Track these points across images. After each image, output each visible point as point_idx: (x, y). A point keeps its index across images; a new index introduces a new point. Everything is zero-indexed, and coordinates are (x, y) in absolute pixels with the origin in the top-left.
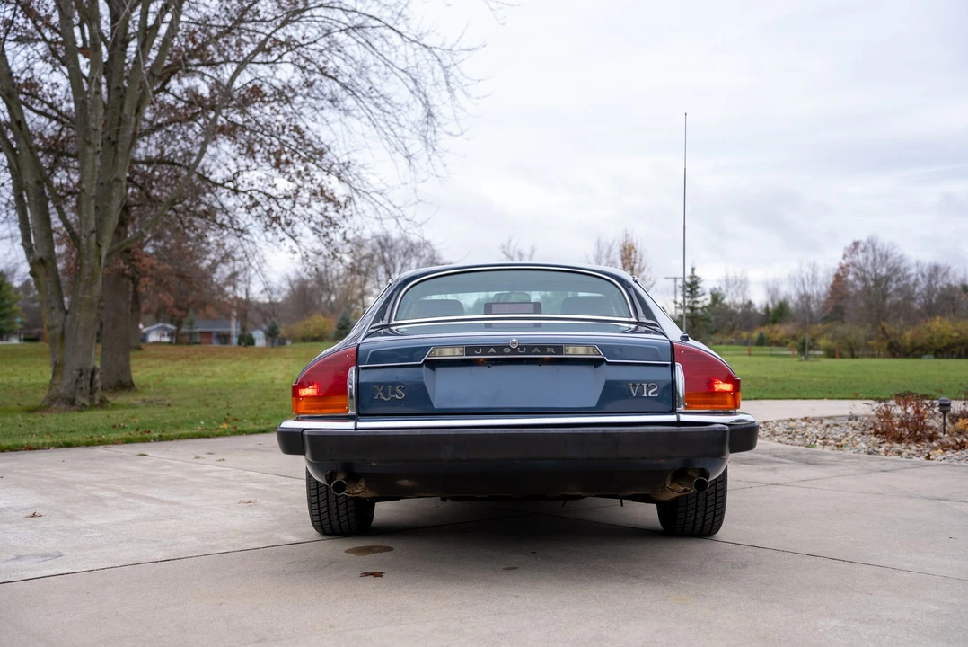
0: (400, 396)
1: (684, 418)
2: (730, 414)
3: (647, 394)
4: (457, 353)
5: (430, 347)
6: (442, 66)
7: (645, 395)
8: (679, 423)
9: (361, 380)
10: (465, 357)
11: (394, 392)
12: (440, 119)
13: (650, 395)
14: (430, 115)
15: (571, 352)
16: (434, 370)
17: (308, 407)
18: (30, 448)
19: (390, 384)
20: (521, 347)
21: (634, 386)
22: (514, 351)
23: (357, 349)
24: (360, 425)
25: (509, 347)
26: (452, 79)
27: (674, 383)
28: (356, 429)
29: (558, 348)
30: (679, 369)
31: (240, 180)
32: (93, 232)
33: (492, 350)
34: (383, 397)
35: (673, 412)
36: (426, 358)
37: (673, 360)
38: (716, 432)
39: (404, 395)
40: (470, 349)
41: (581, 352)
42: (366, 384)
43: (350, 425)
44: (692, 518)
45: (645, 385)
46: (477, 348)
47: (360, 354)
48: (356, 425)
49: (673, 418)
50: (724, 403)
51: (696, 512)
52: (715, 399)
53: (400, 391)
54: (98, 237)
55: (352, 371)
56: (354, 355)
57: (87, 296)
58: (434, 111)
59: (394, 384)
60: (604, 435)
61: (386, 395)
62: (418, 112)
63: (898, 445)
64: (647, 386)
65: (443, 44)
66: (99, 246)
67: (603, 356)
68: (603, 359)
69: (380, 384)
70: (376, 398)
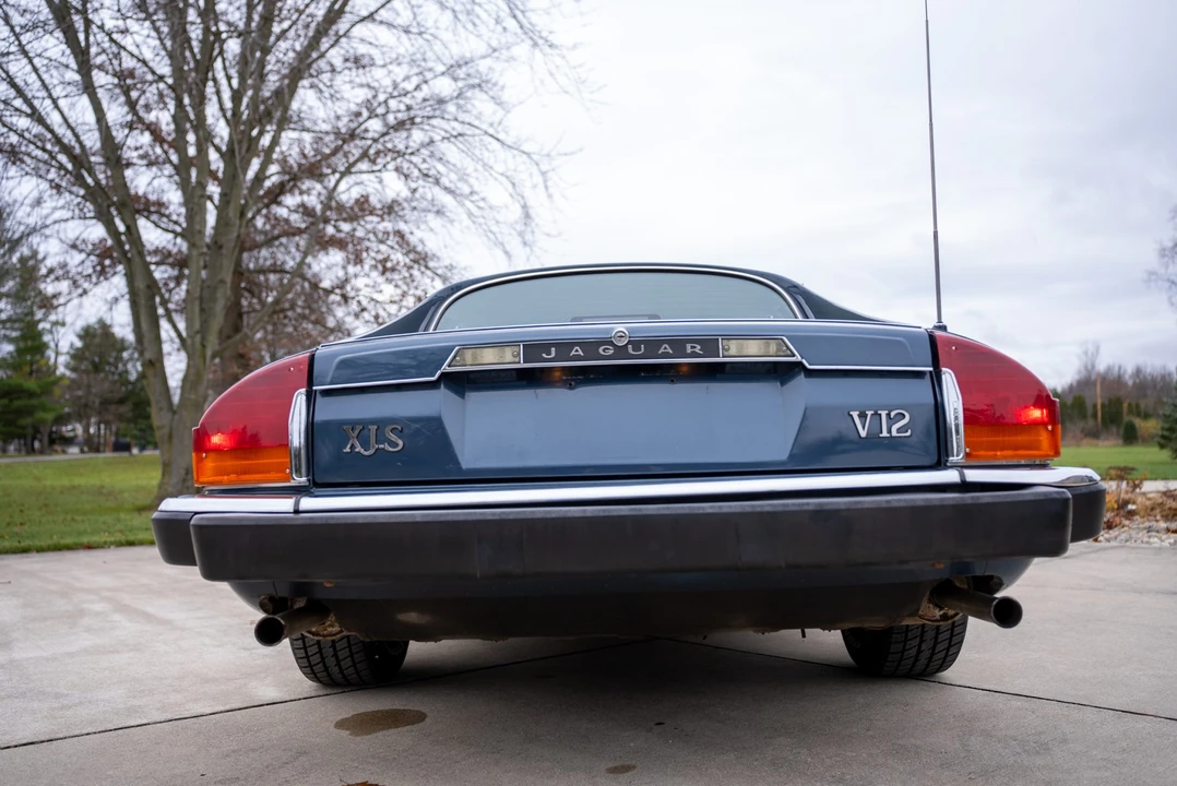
0: (395, 445)
1: (973, 476)
2: (1044, 466)
3: (889, 431)
4: (510, 359)
5: (452, 348)
6: (540, 170)
7: (885, 434)
8: (964, 486)
9: (319, 417)
10: (523, 365)
11: (382, 438)
12: (537, 220)
13: (894, 433)
14: (527, 216)
15: (734, 352)
16: (462, 395)
17: (221, 472)
18: (89, 547)
19: (373, 422)
20: (636, 344)
21: (863, 416)
22: (621, 351)
23: (312, 358)
24: (307, 503)
25: (612, 344)
26: (549, 184)
27: (939, 409)
28: (297, 511)
29: (709, 343)
30: (949, 379)
31: (348, 288)
32: (197, 332)
33: (576, 351)
34: (358, 449)
35: (940, 464)
36: (445, 368)
37: (936, 363)
38: (1050, 500)
39: (401, 443)
40: (533, 349)
41: (753, 351)
42: (327, 424)
43: (284, 505)
44: (913, 652)
45: (884, 414)
46: (546, 346)
47: (316, 367)
48: (297, 503)
49: (950, 476)
50: (1034, 446)
51: (922, 641)
52: (1021, 438)
53: (393, 437)
54: (203, 339)
55: (301, 398)
56: (305, 368)
57: (193, 397)
58: (531, 212)
59: (381, 423)
60: (819, 514)
61: (366, 446)
62: (516, 212)
64: (889, 415)
65: (542, 149)
66: (204, 346)
67: (799, 359)
68: (800, 364)
69: (355, 423)
70: (348, 450)
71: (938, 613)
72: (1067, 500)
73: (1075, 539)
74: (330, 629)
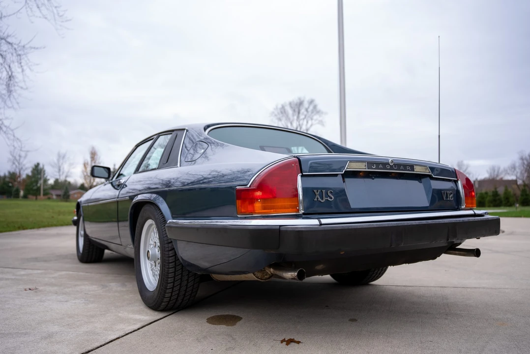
0: (331, 198)
1: (475, 212)
3: (449, 198)
4: (362, 167)
5: (346, 162)
6: (17, 53)
8: (475, 215)
9: (306, 186)
10: (367, 170)
11: (327, 195)
12: (17, 79)
17: (263, 208)
20: (395, 165)
21: (444, 193)
22: (391, 168)
25: (389, 164)
27: (457, 191)
28: (321, 224)
29: (412, 167)
30: (460, 182)
33: (381, 166)
34: (320, 199)
35: (458, 209)
36: (346, 169)
37: (457, 178)
39: (333, 198)
40: (370, 164)
42: (307, 189)
46: (373, 164)
47: (303, 164)
48: (320, 221)
49: (472, 212)
53: (330, 195)
55: (299, 178)
56: (298, 164)
59: (327, 189)
64: (449, 193)
65: (19, 43)
67: (431, 174)
69: (317, 189)
70: (316, 200)
74: (266, 276)
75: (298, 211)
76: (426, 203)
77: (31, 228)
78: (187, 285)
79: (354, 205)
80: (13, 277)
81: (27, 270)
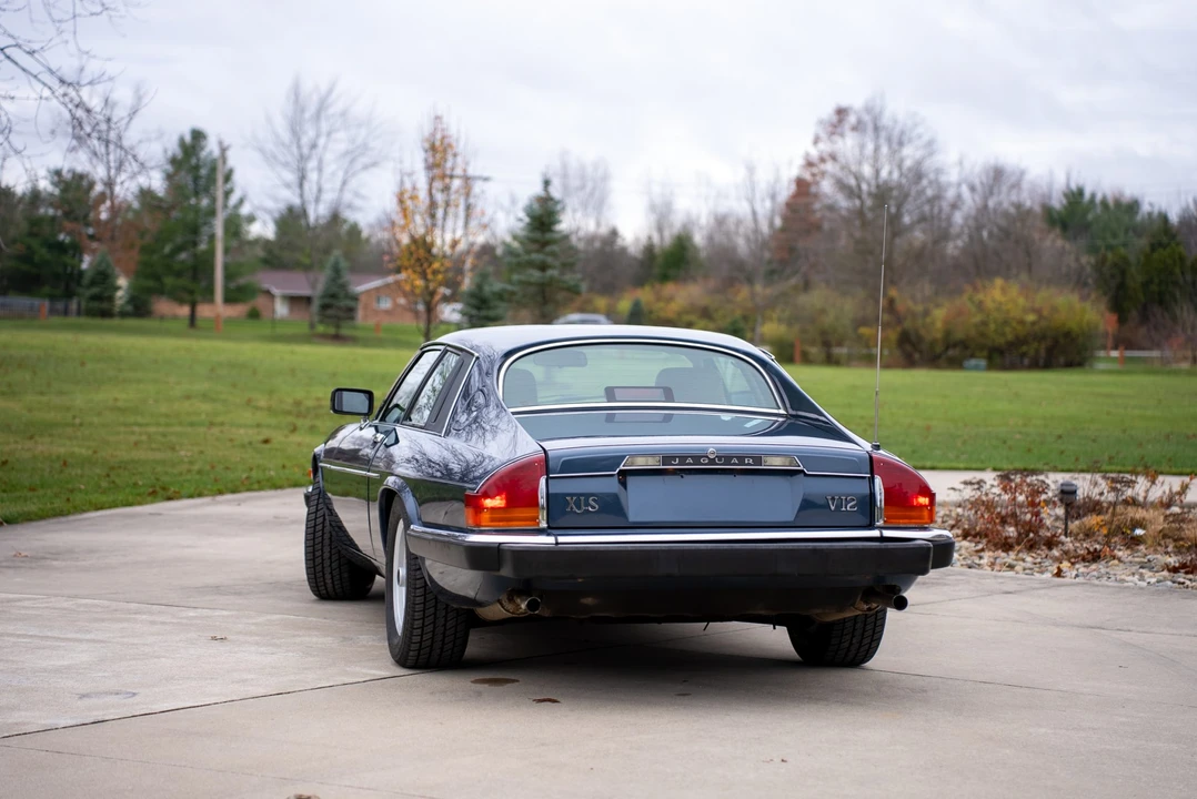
0: (594, 507)
1: (887, 533)
2: (925, 529)
3: (846, 508)
4: (652, 463)
5: (625, 457)
7: (844, 509)
8: (882, 539)
9: (552, 492)
10: (660, 467)
11: (587, 504)
13: (849, 509)
15: (769, 463)
16: (627, 480)
17: (492, 520)
19: (581, 495)
20: (720, 458)
21: (833, 500)
22: (712, 462)
23: (545, 457)
24: (561, 539)
25: (707, 457)
27: (872, 495)
28: (557, 543)
29: (758, 460)
30: (878, 480)
33: (690, 460)
34: (575, 509)
35: (871, 526)
36: (621, 467)
37: (872, 472)
38: (921, 548)
39: (597, 506)
40: (667, 459)
41: (776, 463)
42: (556, 495)
43: (550, 540)
45: (843, 499)
46: (674, 458)
47: (551, 463)
48: (556, 539)
49: (875, 533)
50: (920, 518)
52: (914, 514)
53: (593, 503)
55: (543, 481)
56: (543, 463)
59: (587, 496)
60: (815, 551)
61: (579, 508)
63: (1003, 554)
64: (846, 499)
67: (801, 468)
68: (803, 471)
69: (572, 495)
70: (568, 509)
71: (866, 607)
72: (929, 548)
73: (935, 566)
75: (538, 524)
76: (790, 517)
77: (191, 496)
78: (445, 625)
79: (633, 517)
80: (175, 621)
81: (200, 610)
